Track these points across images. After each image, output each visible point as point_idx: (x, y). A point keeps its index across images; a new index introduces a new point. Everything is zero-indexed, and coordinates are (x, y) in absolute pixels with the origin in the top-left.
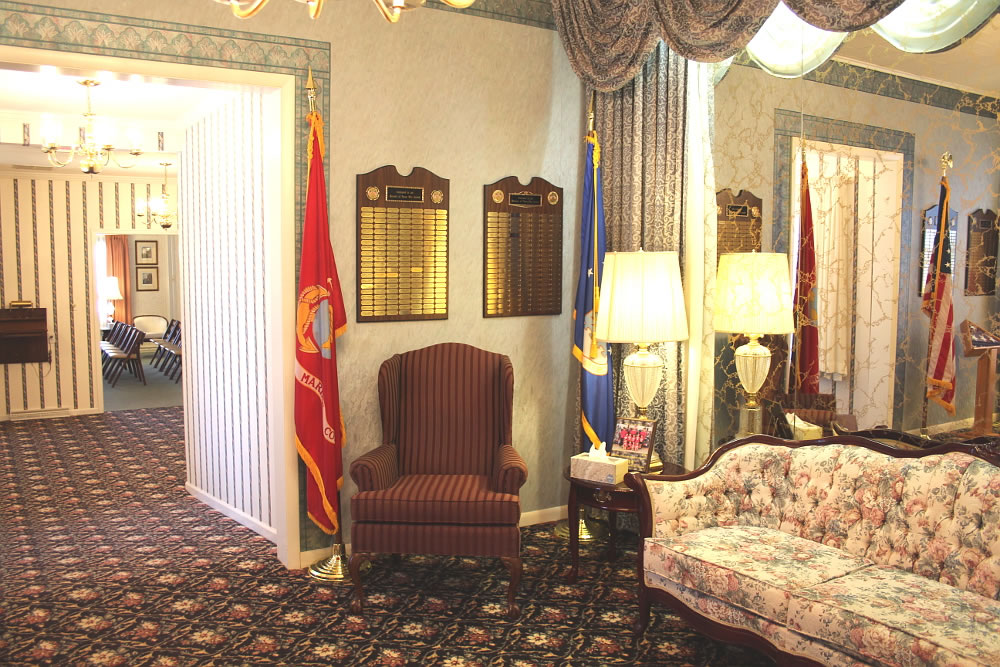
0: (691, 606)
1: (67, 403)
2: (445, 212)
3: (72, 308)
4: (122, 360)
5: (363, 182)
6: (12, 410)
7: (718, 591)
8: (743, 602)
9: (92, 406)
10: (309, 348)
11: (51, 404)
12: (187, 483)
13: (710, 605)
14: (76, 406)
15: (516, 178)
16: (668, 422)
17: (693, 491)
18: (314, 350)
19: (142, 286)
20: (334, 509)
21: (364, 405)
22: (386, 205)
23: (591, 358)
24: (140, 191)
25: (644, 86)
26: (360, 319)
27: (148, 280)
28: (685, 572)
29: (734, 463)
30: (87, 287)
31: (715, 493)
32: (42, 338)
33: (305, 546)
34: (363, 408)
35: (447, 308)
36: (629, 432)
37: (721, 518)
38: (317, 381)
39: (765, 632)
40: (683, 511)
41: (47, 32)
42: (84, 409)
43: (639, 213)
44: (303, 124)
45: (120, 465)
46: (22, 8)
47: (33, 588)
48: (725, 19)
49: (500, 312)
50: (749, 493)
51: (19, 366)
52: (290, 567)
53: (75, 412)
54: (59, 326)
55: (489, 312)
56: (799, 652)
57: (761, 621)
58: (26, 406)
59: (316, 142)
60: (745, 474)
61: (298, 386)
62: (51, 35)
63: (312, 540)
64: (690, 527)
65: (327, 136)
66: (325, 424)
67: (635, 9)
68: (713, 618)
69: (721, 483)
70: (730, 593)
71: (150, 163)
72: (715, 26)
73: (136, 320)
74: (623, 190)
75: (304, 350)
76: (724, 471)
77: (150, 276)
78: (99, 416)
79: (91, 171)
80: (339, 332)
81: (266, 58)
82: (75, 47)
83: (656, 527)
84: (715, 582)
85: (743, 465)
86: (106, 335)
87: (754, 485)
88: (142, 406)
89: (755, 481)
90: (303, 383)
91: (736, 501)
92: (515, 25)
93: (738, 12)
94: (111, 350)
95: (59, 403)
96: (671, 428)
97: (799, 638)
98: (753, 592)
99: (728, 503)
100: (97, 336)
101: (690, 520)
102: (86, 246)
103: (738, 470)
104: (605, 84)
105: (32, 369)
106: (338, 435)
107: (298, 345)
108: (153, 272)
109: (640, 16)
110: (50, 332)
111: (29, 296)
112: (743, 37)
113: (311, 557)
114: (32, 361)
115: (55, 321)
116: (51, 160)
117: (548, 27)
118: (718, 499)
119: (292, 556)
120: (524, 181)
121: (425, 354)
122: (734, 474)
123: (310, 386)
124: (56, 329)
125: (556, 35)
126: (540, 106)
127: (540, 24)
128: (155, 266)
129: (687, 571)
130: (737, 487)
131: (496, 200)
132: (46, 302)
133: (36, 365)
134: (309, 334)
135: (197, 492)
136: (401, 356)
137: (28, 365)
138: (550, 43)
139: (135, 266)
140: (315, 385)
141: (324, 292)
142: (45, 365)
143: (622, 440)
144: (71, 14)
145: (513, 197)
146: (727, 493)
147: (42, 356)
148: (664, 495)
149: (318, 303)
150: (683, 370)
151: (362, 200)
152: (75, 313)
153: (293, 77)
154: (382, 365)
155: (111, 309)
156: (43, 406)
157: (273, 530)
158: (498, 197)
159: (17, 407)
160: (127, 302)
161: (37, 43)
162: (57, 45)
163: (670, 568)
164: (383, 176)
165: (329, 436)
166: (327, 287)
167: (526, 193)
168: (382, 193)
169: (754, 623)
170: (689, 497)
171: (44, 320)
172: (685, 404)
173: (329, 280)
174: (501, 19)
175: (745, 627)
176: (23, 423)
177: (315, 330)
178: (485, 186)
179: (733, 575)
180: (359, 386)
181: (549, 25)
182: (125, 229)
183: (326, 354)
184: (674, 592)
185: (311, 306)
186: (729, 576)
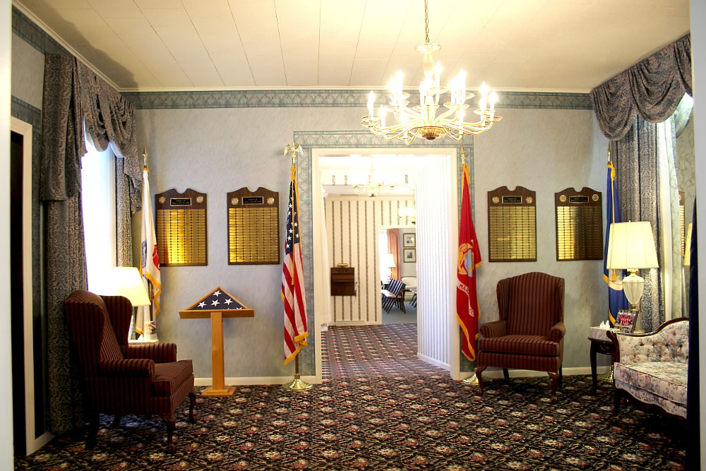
0: (634, 396)
1: (364, 318)
2: (534, 207)
3: (367, 267)
4: (393, 298)
5: (491, 195)
6: (337, 320)
7: (642, 385)
8: (651, 389)
9: (376, 320)
10: (463, 272)
11: (355, 318)
12: (418, 353)
13: (641, 393)
14: (368, 320)
15: (573, 189)
16: (653, 315)
17: (644, 342)
18: (465, 273)
19: (407, 260)
20: (473, 348)
21: (493, 303)
22: (503, 205)
23: (613, 281)
24: (394, 205)
25: (638, 136)
26: (490, 261)
27: (410, 256)
28: (629, 376)
29: (671, 330)
30: (375, 257)
31: (659, 345)
32: (352, 283)
33: (462, 370)
34: (492, 304)
35: (536, 256)
36: (623, 316)
37: (663, 358)
38: (466, 288)
39: (661, 404)
40: (638, 351)
41: (353, 141)
42: (372, 322)
43: (638, 203)
44: (460, 170)
45: (387, 346)
46: (345, 133)
47: (346, 391)
48: (662, 100)
49: (573, 258)
50: (681, 346)
51: (341, 297)
52: (454, 379)
53: (367, 324)
54: (360, 278)
55: (560, 258)
56: (674, 413)
57: (660, 399)
58: (343, 318)
59: (465, 178)
60: (678, 336)
61: (459, 291)
62: (355, 142)
63: (466, 367)
64: (642, 360)
65: (472, 174)
66: (470, 308)
67: (624, 98)
68: (642, 400)
69: (663, 340)
70: (646, 385)
71: (402, 189)
72: (657, 104)
73: (403, 279)
74: (632, 191)
75: (460, 273)
76: (665, 334)
77: (411, 254)
78: (379, 326)
79: (373, 195)
80: (477, 265)
81: (443, 142)
82: (364, 146)
83: (622, 358)
84: (641, 380)
85: (677, 331)
86: (386, 287)
87: (683, 342)
88: (402, 322)
89: (683, 340)
90: (460, 288)
91: (672, 350)
92: (570, 111)
93: (667, 97)
94: (387, 294)
95: (360, 318)
96: (655, 318)
97: (674, 405)
98: (655, 383)
99: (667, 350)
100: (379, 286)
101: (642, 357)
102: (374, 234)
103: (674, 334)
104: (615, 137)
105: (347, 298)
106: (476, 313)
107: (458, 271)
108: (413, 251)
109: (628, 101)
110: (356, 280)
111: (346, 262)
112: (671, 110)
113: (465, 374)
114: (347, 295)
115: (359, 274)
116: (356, 191)
117: (589, 109)
118: (661, 348)
119: (456, 375)
120: (578, 189)
121: (521, 278)
122: (671, 336)
123: (463, 290)
124: (359, 279)
125: (593, 112)
126: (587, 149)
127: (584, 107)
128: (414, 248)
129: (630, 376)
130: (673, 342)
131: (562, 201)
132: (354, 265)
133: (349, 297)
134: (463, 265)
135: (422, 357)
136: (510, 279)
137: (345, 297)
138: (591, 117)
139: (403, 248)
140: (466, 289)
141: (469, 246)
142: (353, 297)
143: (620, 321)
144: (363, 132)
145: (571, 199)
146: (667, 345)
147: (352, 293)
148: (626, 342)
149: (467, 251)
150: (662, 286)
151: (490, 203)
152: (368, 270)
153: (455, 149)
154: (499, 282)
155: (389, 272)
156: (351, 319)
157: (448, 365)
158: (563, 199)
159: (339, 319)
160: (398, 268)
161: (350, 146)
162: (357, 146)
163: (623, 376)
164: (502, 191)
165: (471, 313)
166: (471, 244)
167: (579, 196)
168: (500, 200)
169: (657, 400)
170: (642, 345)
171: (353, 274)
172: (664, 306)
173: (472, 241)
174: (561, 108)
175: (654, 403)
176: (342, 327)
177: (465, 263)
178: (556, 194)
179: (649, 376)
180: (490, 293)
181: (589, 107)
182: (394, 226)
183: (470, 275)
184: (626, 389)
185: (464, 253)
186: (646, 377)
